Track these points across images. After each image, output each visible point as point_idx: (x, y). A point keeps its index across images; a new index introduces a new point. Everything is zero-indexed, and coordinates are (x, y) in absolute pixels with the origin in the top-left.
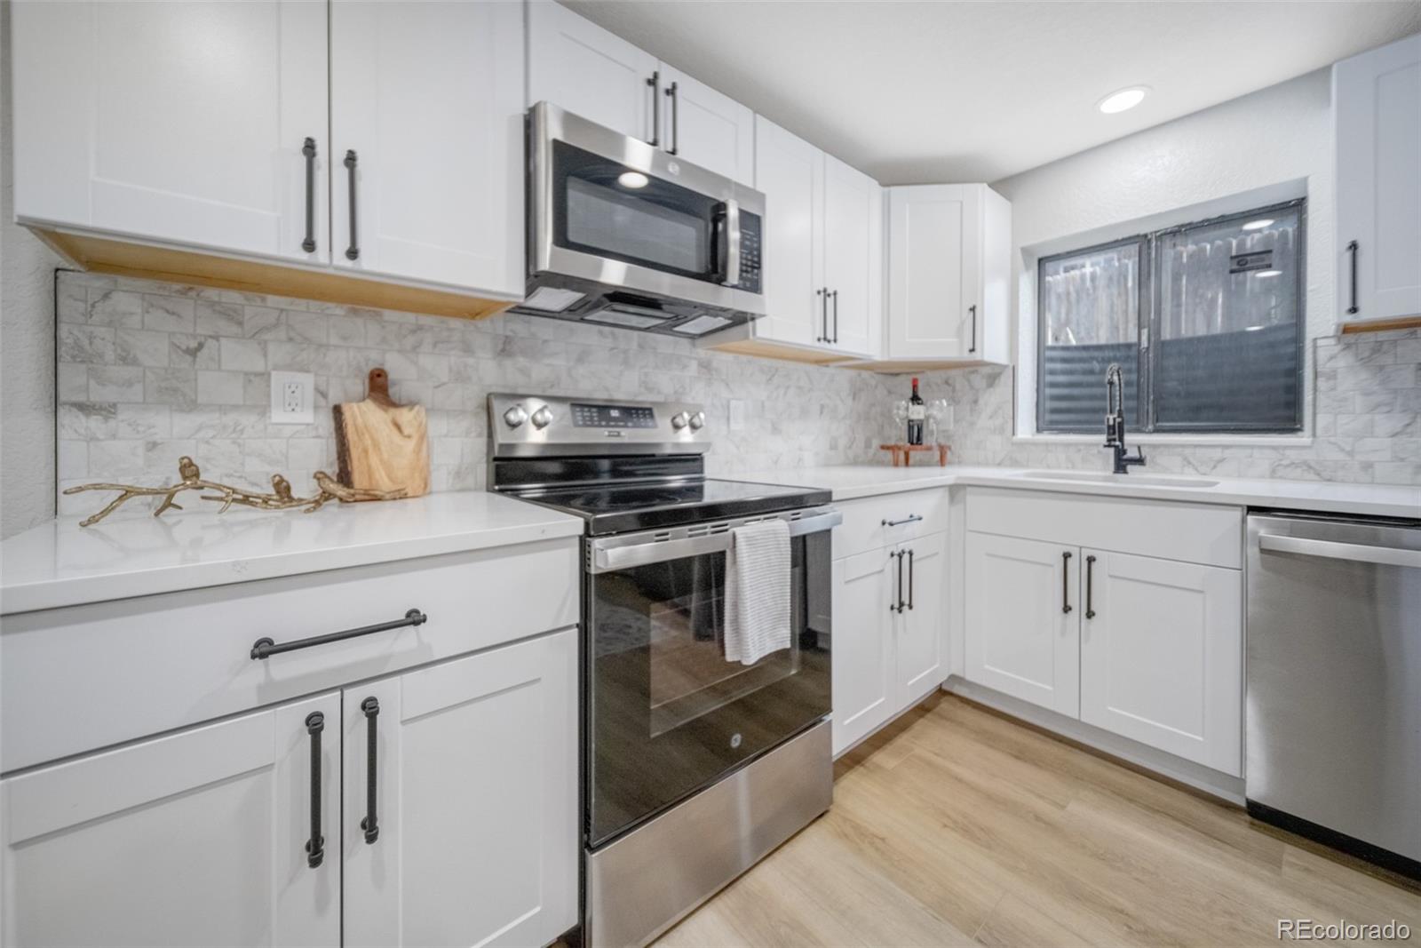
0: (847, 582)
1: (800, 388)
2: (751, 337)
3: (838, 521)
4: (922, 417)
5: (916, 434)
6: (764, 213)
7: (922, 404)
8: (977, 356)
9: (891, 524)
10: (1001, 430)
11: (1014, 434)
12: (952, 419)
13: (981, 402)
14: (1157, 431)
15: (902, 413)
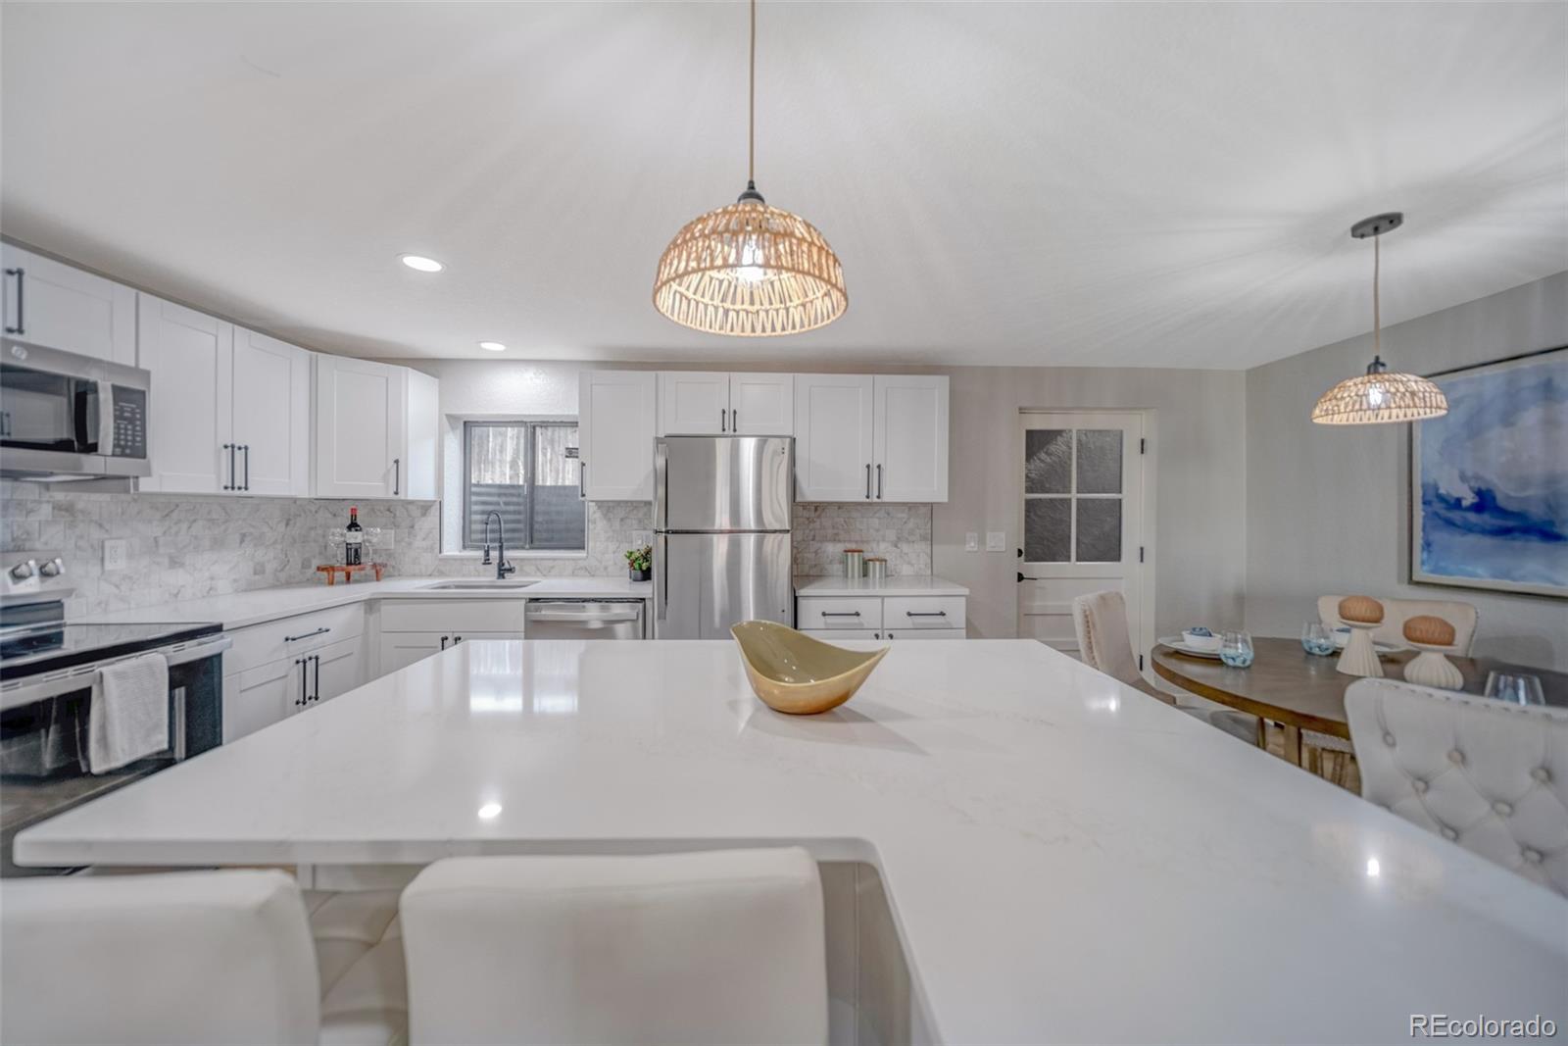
0: (242, 691)
1: (212, 521)
2: (132, 491)
3: (231, 645)
4: (359, 541)
5: (354, 556)
6: (149, 388)
7: (361, 530)
8: (401, 496)
9: (294, 639)
10: (432, 549)
11: (440, 552)
12: (393, 540)
13: (416, 527)
14: (532, 548)
15: (338, 539)
